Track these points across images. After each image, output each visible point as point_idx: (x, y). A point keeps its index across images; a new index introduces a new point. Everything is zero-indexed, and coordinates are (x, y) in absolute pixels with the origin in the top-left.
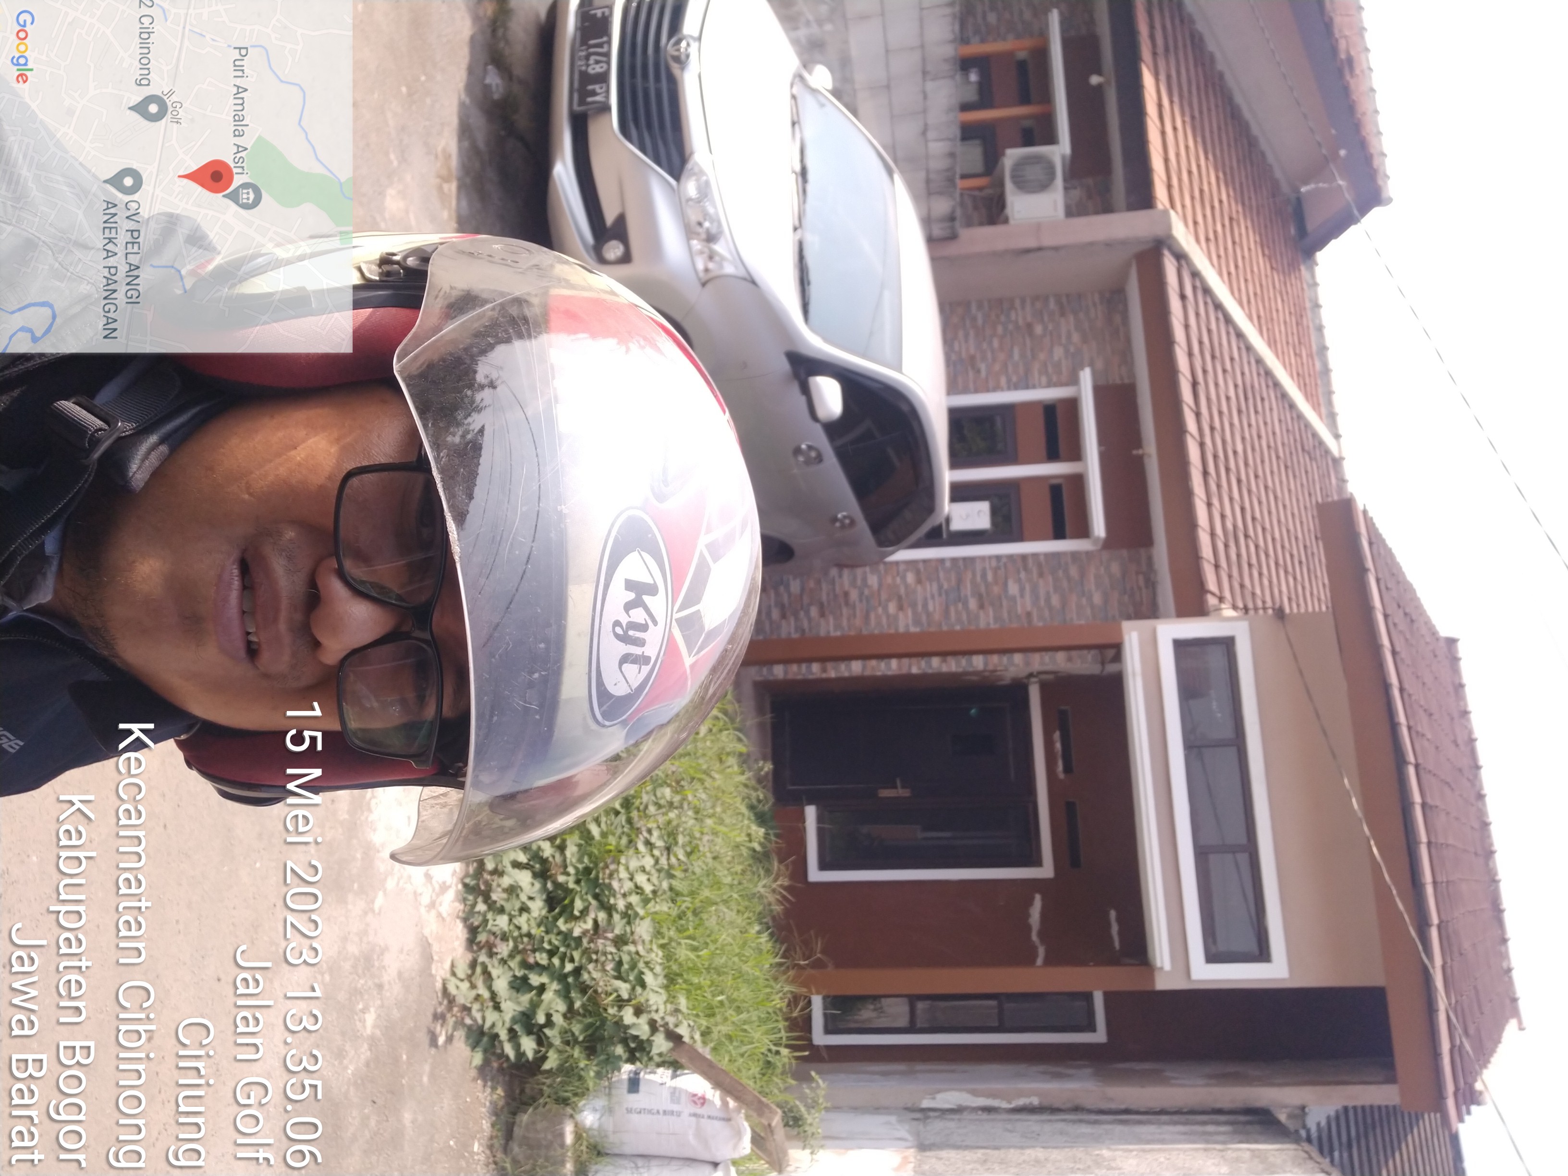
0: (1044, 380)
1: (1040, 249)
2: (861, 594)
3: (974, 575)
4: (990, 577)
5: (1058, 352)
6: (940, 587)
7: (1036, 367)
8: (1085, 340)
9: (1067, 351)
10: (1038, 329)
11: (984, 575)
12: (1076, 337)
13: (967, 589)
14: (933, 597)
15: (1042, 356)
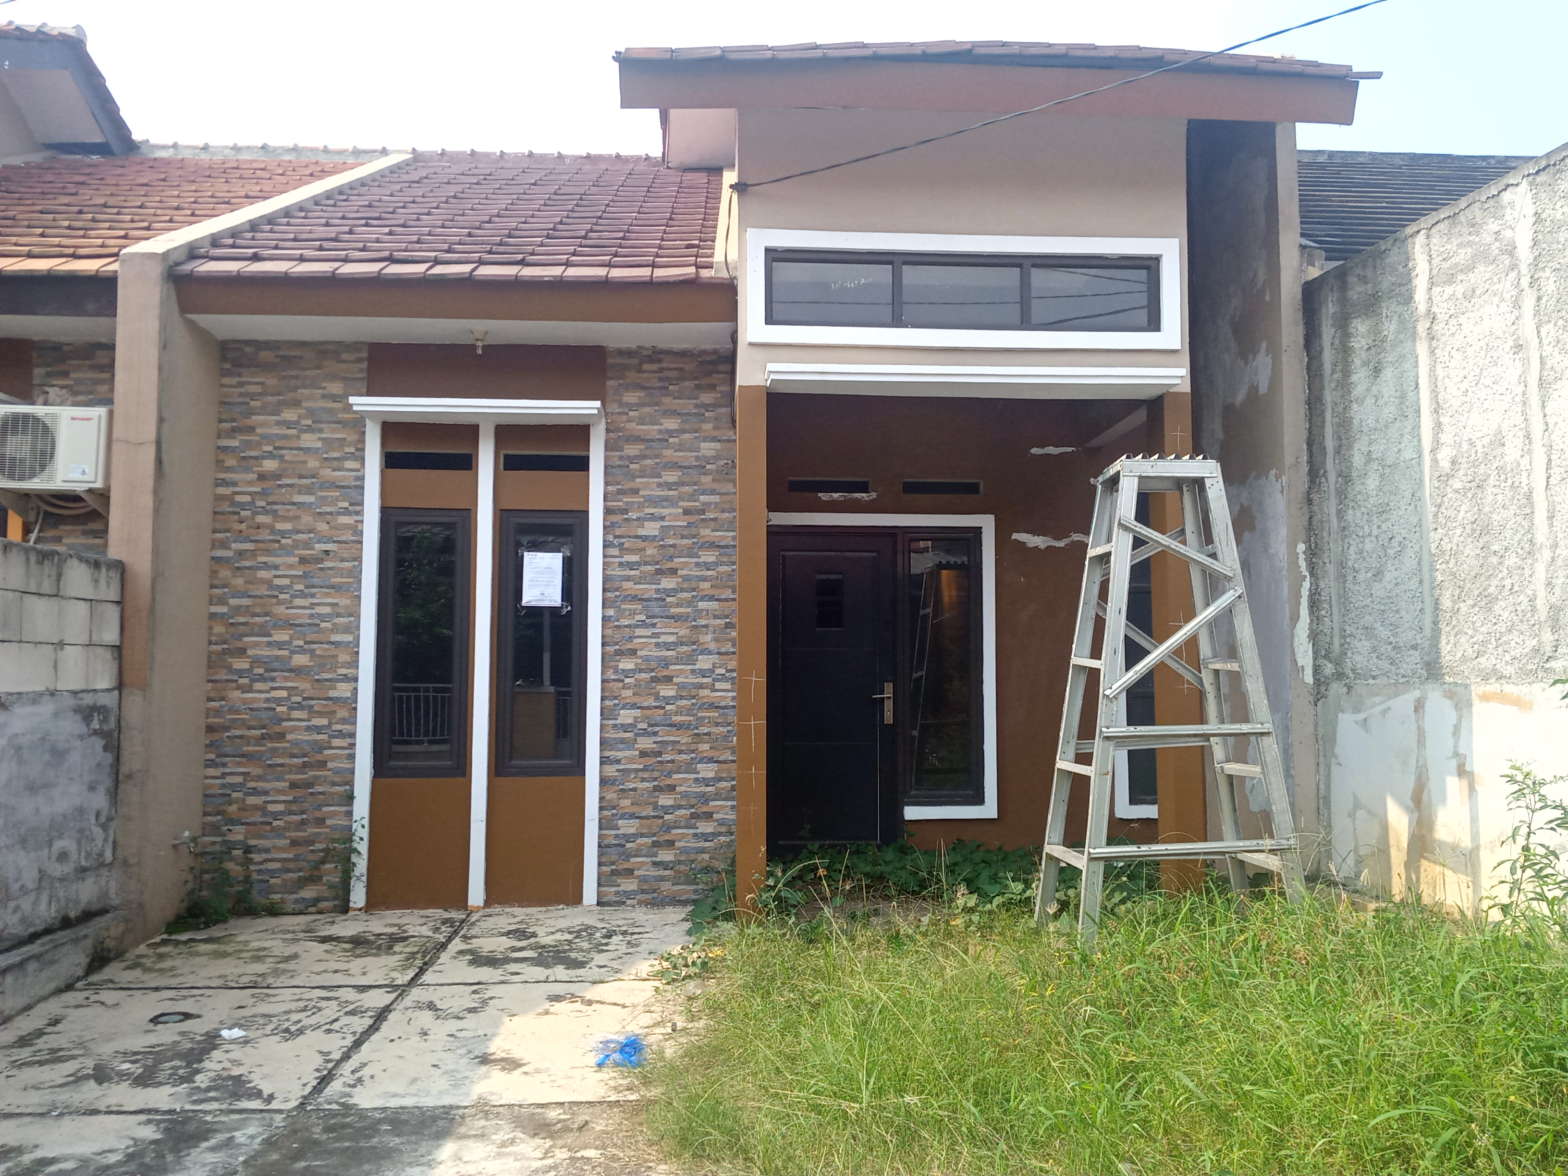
0: (349, 464)
1: (158, 443)
2: (645, 733)
3: (628, 579)
4: (634, 558)
5: (309, 440)
6: (643, 624)
7: (327, 473)
8: (297, 403)
9: (309, 429)
10: (270, 465)
11: (631, 566)
12: (289, 415)
13: (648, 590)
14: (656, 635)
15: (313, 464)
